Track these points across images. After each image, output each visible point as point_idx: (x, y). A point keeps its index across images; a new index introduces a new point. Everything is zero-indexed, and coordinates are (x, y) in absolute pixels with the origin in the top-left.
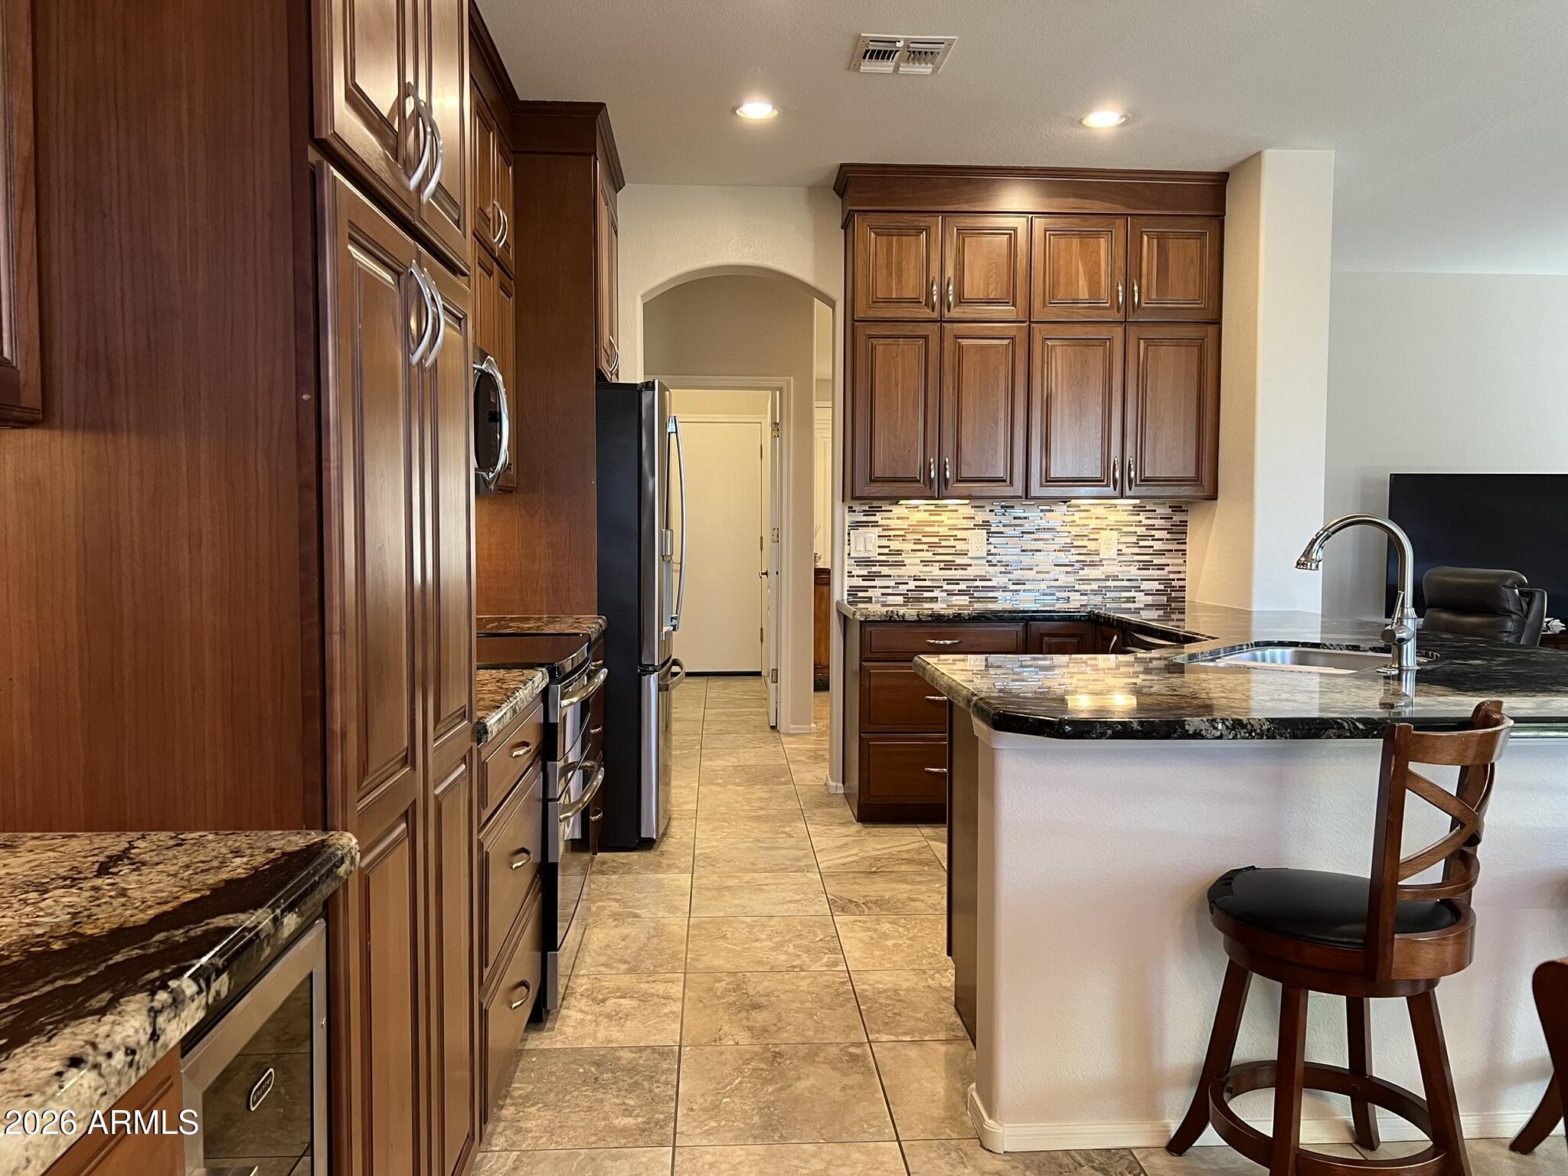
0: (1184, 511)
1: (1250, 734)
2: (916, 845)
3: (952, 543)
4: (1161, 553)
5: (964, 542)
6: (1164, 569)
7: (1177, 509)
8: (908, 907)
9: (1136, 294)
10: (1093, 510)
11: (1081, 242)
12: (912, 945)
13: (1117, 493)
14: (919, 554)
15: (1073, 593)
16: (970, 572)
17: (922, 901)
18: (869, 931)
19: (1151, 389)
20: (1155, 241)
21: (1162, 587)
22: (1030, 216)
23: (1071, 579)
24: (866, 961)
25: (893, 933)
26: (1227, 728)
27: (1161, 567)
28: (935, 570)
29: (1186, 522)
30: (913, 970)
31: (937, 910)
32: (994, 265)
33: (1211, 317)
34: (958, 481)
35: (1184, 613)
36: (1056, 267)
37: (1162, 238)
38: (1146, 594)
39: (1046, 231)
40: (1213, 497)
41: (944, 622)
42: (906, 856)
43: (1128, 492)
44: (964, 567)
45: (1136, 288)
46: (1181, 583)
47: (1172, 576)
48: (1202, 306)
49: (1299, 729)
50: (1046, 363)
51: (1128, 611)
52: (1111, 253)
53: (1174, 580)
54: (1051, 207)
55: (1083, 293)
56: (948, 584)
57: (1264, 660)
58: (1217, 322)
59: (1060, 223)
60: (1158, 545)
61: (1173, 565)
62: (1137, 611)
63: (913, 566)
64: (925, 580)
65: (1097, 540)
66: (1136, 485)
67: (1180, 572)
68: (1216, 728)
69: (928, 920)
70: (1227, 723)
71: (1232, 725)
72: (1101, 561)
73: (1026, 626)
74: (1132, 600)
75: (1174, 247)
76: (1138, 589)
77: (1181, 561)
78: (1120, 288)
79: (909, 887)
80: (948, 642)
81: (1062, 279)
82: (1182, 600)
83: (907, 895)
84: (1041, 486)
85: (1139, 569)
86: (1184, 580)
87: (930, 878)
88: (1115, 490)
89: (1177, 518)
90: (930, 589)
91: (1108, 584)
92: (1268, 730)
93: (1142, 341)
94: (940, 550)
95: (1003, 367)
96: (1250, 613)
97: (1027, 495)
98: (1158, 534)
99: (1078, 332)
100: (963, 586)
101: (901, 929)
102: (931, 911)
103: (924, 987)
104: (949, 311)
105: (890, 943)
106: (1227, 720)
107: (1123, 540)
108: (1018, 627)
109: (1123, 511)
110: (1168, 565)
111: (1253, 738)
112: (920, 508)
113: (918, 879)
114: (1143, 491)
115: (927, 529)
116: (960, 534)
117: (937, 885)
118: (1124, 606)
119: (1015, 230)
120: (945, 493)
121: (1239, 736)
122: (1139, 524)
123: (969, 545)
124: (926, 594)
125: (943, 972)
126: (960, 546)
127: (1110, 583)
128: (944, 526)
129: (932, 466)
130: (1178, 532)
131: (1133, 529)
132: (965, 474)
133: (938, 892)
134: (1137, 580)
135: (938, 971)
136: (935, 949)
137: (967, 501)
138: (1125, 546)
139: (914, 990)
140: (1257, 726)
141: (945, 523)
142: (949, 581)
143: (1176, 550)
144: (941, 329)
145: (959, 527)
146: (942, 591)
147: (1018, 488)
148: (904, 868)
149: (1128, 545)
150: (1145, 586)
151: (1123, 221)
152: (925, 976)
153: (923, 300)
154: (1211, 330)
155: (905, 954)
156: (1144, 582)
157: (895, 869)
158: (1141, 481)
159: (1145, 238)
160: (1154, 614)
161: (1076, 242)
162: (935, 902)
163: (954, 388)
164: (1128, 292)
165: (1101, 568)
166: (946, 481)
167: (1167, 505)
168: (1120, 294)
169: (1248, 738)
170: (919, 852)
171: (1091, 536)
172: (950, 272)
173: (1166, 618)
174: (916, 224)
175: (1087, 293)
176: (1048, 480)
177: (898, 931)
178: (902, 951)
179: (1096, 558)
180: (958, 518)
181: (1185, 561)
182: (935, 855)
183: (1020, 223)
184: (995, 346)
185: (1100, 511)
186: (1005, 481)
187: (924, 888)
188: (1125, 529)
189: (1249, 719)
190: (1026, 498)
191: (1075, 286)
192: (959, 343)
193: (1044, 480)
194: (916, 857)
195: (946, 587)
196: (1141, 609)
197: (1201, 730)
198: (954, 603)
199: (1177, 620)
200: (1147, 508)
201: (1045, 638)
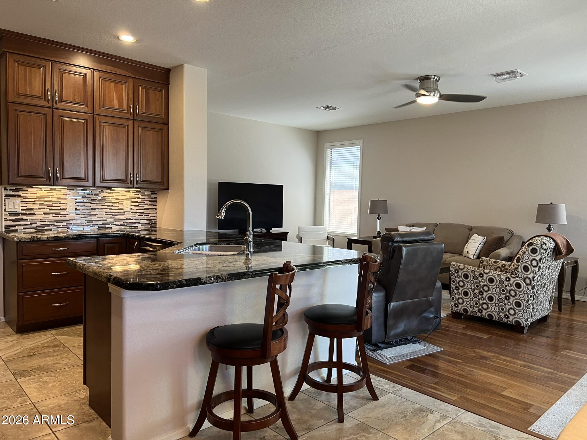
0: (155, 193)
1: (222, 280)
2: (50, 339)
3: (59, 205)
4: (147, 209)
5: (64, 204)
6: (148, 215)
7: (153, 193)
8: (54, 368)
9: (138, 109)
10: (121, 192)
11: (115, 85)
12: (61, 384)
13: (132, 186)
14: (42, 210)
15: (113, 225)
16: (67, 218)
17: (60, 363)
18: (37, 382)
19: (144, 147)
20: (144, 90)
21: (148, 222)
22: (93, 70)
23: (112, 220)
24: (40, 396)
25: (50, 381)
26: (215, 279)
27: (147, 215)
28: (51, 217)
29: (156, 197)
30: (64, 395)
31: (68, 366)
32: (77, 88)
33: (165, 122)
34: (63, 178)
35: (156, 232)
36: (104, 93)
37: (147, 89)
38: (142, 225)
39: (100, 78)
40: (168, 189)
41: (61, 240)
42: (46, 345)
43: (136, 186)
44: (65, 215)
45: (137, 107)
46: (155, 221)
47: (151, 218)
48: (162, 117)
49: (236, 277)
50: (102, 132)
51: (135, 232)
52: (127, 91)
53: (152, 219)
54: (102, 68)
55: (116, 105)
56: (57, 223)
57: (203, 251)
58: (167, 124)
59: (106, 76)
60: (146, 206)
61: (152, 214)
62: (139, 231)
63: (39, 215)
64: (46, 221)
65: (123, 204)
66: (139, 183)
67: (154, 216)
68: (211, 280)
69: (65, 371)
70: (215, 277)
71: (216, 278)
72: (124, 212)
73: (98, 240)
74: (136, 227)
75: (151, 93)
76: (139, 223)
77: (155, 212)
78: (131, 106)
79: (52, 358)
80: (62, 249)
81: (107, 98)
82: (155, 227)
83: (52, 362)
84: (101, 182)
85: (139, 215)
86: (156, 219)
87: (61, 352)
88: (131, 185)
89: (153, 196)
90: (48, 225)
91: (127, 221)
92: (228, 278)
93: (140, 128)
94: (53, 208)
95: (83, 132)
96: (183, 231)
97: (94, 185)
98: (146, 202)
99: (114, 121)
100: (64, 224)
101: (53, 378)
102: (66, 367)
103: (72, 401)
104: (56, 104)
105: (50, 385)
106: (214, 276)
107: (133, 204)
108: (94, 241)
109: (132, 193)
110: (150, 214)
111: (223, 281)
112: (42, 189)
113: (55, 354)
114: (142, 186)
115: (46, 199)
116: (62, 201)
117: (65, 355)
118: (133, 230)
119: (86, 74)
120: (57, 183)
121: (218, 281)
122: (138, 198)
123: (67, 206)
124: (46, 228)
125: (79, 392)
126: (62, 206)
127: (128, 221)
128: (55, 197)
129: (50, 171)
130: (154, 201)
131: (136, 200)
132: (66, 175)
133: (67, 358)
134: (138, 220)
135: (76, 392)
136: (72, 383)
137: (66, 187)
138: (133, 206)
139: (68, 403)
140: (224, 277)
141: (55, 196)
142: (58, 222)
143: (153, 208)
144: (53, 112)
145: (62, 198)
146: (54, 226)
147: (91, 182)
148: (46, 350)
149: (135, 206)
150: (142, 222)
151: (131, 80)
152: (71, 396)
153: (43, 97)
154: (166, 126)
155: (58, 389)
156: (141, 220)
157: (42, 352)
158: (141, 182)
159: (140, 88)
160: (145, 233)
161: (112, 85)
162: (66, 363)
163: (60, 138)
164: (134, 109)
165: (124, 215)
166: (57, 178)
167: (149, 191)
168: (131, 108)
169: (221, 282)
170: (52, 342)
171: (120, 203)
172: (56, 87)
173: (149, 234)
174: (39, 63)
175: (118, 106)
176: (104, 180)
177: (52, 379)
178: (57, 388)
179: (122, 211)
180: (61, 194)
181: (156, 212)
182: (60, 342)
183: (88, 72)
184: (79, 122)
185: (124, 193)
186: (85, 179)
187: (59, 357)
188: (133, 200)
189: (221, 275)
190: (94, 187)
191: (113, 102)
192: (62, 119)
193: (102, 180)
194: (51, 344)
195: (56, 224)
196: (140, 230)
197: (206, 281)
198: (60, 231)
199: (154, 235)
200: (142, 192)
201: (106, 245)
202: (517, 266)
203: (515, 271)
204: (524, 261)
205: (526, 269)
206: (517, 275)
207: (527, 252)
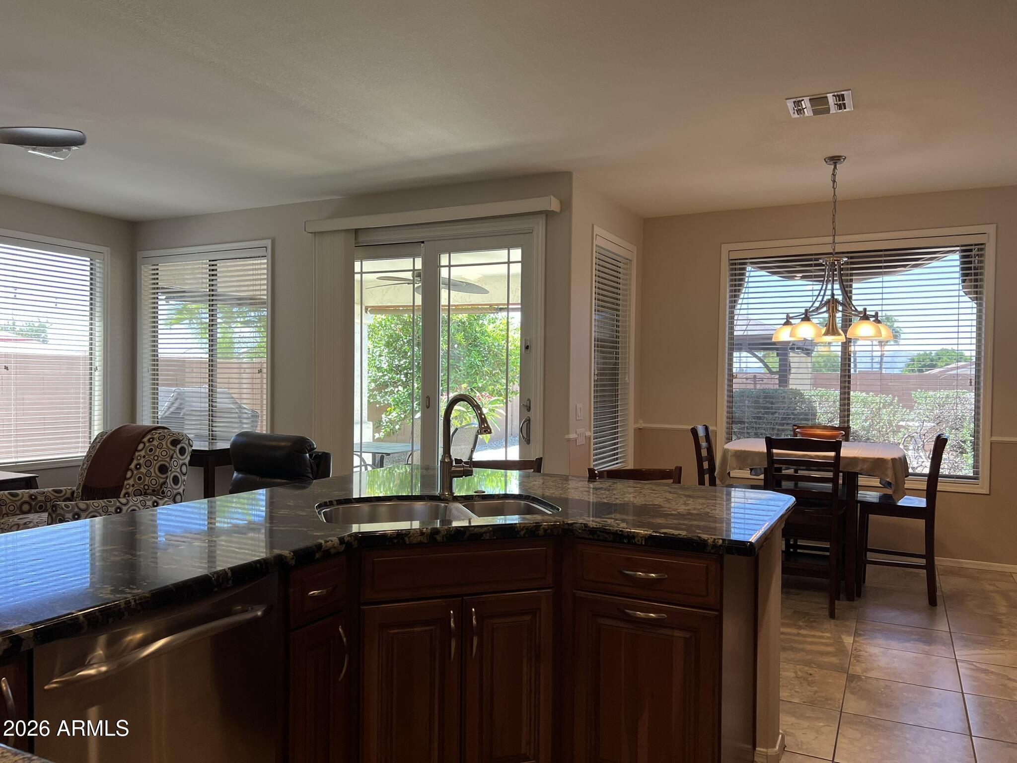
202: (165, 480)
203: (161, 487)
204: (173, 470)
205: (176, 480)
206: (165, 493)
207: (175, 455)
